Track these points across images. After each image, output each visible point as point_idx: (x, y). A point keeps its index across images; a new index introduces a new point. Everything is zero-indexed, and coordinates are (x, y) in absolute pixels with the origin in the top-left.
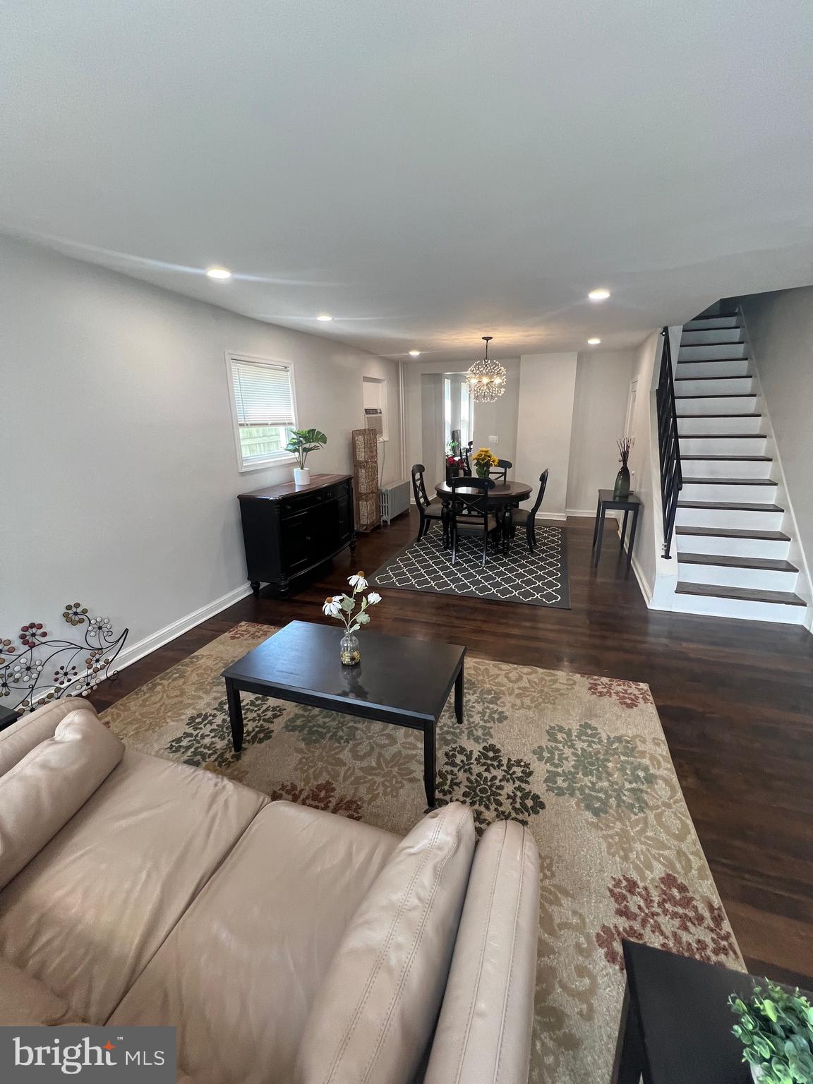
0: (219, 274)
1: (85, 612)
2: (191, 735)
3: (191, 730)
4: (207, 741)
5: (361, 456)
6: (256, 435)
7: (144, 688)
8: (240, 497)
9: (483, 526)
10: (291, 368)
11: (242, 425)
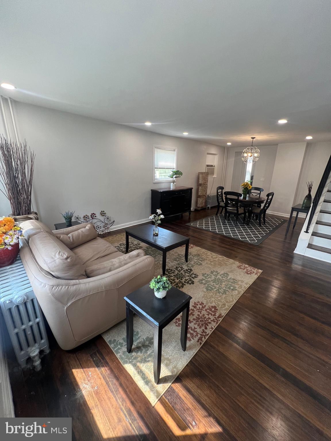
0: (148, 124)
1: (105, 213)
2: (119, 247)
3: (119, 246)
4: (122, 249)
5: (201, 182)
6: (167, 172)
7: (114, 236)
8: (151, 190)
9: (236, 211)
10: (176, 150)
11: (156, 168)
